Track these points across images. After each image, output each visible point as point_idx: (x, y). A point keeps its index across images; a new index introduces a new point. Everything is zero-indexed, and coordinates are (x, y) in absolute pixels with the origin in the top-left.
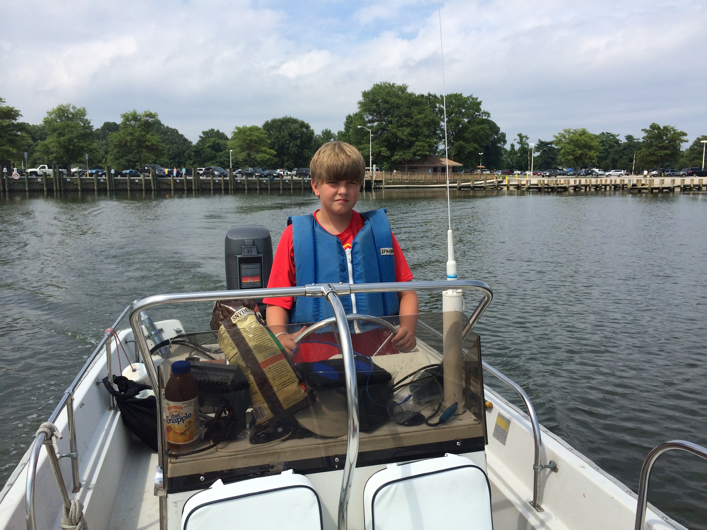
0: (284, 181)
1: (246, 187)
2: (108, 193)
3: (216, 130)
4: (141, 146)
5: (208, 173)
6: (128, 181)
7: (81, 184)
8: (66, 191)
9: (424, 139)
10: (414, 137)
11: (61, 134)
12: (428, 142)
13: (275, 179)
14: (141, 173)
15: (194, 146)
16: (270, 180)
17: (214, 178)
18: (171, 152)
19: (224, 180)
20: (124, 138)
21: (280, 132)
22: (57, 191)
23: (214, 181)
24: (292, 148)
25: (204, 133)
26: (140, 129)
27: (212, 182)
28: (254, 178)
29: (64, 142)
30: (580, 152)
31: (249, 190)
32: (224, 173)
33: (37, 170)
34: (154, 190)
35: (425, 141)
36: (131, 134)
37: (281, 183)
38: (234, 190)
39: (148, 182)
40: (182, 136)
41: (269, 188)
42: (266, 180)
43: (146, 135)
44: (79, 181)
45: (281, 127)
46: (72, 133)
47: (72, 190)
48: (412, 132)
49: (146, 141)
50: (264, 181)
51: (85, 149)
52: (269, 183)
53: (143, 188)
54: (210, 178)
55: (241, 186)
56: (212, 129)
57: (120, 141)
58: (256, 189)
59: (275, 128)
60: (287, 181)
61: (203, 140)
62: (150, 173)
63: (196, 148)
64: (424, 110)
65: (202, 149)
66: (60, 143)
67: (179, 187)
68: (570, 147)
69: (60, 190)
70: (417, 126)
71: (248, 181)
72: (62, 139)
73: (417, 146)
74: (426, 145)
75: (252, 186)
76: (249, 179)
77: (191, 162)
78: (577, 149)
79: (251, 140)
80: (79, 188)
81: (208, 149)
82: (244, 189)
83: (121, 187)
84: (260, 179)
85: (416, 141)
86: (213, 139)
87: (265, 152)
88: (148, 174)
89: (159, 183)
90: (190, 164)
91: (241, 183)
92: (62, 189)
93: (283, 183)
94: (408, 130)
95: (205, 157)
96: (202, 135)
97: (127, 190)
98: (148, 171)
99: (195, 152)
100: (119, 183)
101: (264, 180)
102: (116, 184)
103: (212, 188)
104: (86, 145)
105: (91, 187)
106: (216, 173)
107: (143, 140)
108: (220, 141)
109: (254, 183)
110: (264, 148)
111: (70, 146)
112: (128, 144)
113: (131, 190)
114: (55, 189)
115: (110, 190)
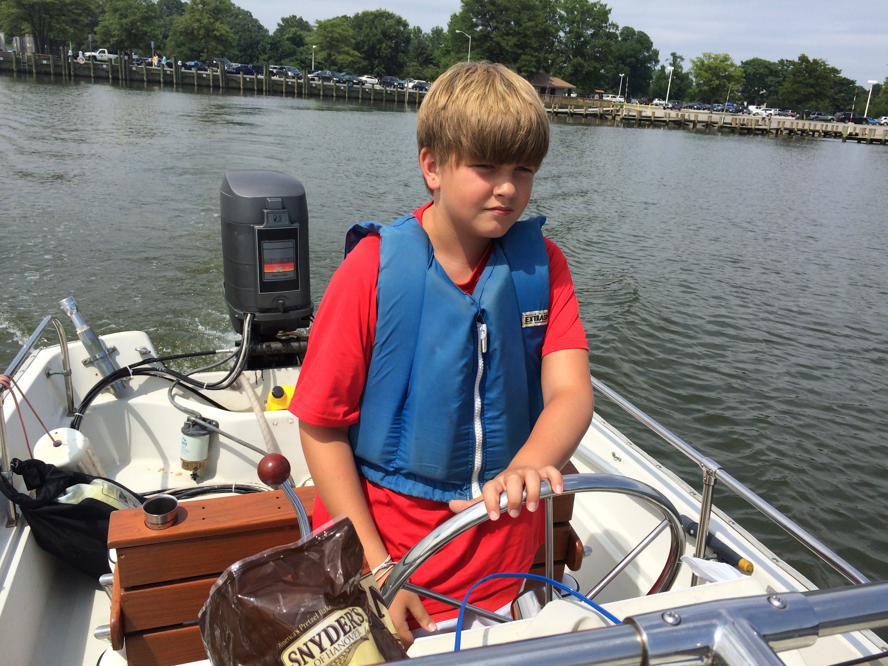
0: (364, 90)
1: (321, 93)
2: (175, 86)
3: (298, 17)
4: (208, 35)
5: (281, 73)
6: (195, 75)
7: (147, 74)
8: (132, 80)
9: (532, 52)
10: (520, 49)
11: (123, 16)
12: (536, 56)
13: (355, 86)
14: (208, 67)
15: (270, 37)
16: (349, 87)
17: (287, 80)
18: (242, 42)
19: (298, 83)
20: (191, 25)
21: (371, 29)
22: (122, 79)
23: (287, 83)
24: (385, 49)
25: (283, 20)
26: (208, 15)
27: (284, 83)
28: (331, 83)
29: (127, 24)
30: (717, 82)
31: (325, 96)
32: (298, 74)
33: (96, 54)
34: (223, 88)
35: (532, 55)
36: (198, 20)
37: (361, 91)
38: (308, 94)
39: (216, 78)
40: (256, 21)
41: (347, 95)
42: (344, 87)
43: (214, 22)
44: (145, 71)
45: (373, 22)
46: (135, 15)
47: (138, 81)
48: (519, 43)
49: (214, 30)
50: (342, 88)
51: (149, 34)
52: (347, 90)
53: (211, 84)
54: (282, 79)
55: (316, 92)
56: (293, 16)
57: (186, 28)
58: (332, 96)
59: (367, 23)
60: (367, 90)
61: (281, 29)
62: (218, 68)
63: (273, 39)
64: (536, 16)
65: (279, 42)
66: (122, 26)
67: (249, 86)
68: (707, 75)
69: (126, 80)
70: (525, 36)
71: (324, 86)
72: (124, 21)
73: (522, 61)
74: (534, 59)
75: (328, 92)
76: (325, 83)
77: (266, 57)
78: (714, 78)
79: (332, 38)
80: (145, 79)
81: (287, 42)
82: (319, 95)
83: (187, 81)
84: (337, 84)
85: (521, 54)
86: (293, 29)
87: (347, 53)
88: (216, 69)
89: (228, 80)
90: (264, 60)
91: (316, 87)
92: (128, 78)
93: (362, 92)
94: (513, 40)
95: (282, 52)
96: (281, 23)
97: (194, 85)
98: (216, 66)
99: (271, 44)
100: (186, 76)
101: (342, 86)
102: (182, 78)
103: (284, 90)
104: (149, 30)
105: (157, 78)
106: (290, 74)
107: (211, 28)
108: (302, 33)
109: (330, 88)
110: (346, 49)
111: (133, 29)
112: (195, 32)
113: (199, 85)
114: (120, 78)
115: (176, 84)
